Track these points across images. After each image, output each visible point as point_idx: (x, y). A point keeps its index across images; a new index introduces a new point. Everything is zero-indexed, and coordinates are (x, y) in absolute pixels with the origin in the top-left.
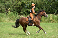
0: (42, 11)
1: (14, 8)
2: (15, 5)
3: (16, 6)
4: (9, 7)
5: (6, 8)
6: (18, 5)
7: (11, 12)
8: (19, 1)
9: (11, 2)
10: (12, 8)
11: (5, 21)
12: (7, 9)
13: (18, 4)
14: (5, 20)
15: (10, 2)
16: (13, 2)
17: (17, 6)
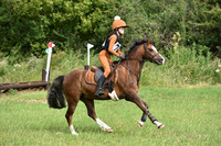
0: (143, 42)
1: (194, 30)
2: (201, 19)
3: (202, 24)
4: (174, 27)
5: (162, 31)
6: (210, 17)
7: (184, 49)
8: (214, 4)
9: (184, 6)
10: (187, 30)
11: (161, 83)
12: (168, 37)
13: (212, 15)
14: (160, 80)
15: (178, 9)
16: (191, 6)
17: (207, 24)
